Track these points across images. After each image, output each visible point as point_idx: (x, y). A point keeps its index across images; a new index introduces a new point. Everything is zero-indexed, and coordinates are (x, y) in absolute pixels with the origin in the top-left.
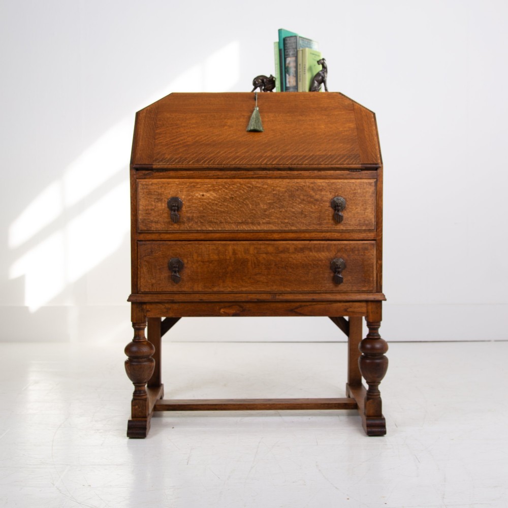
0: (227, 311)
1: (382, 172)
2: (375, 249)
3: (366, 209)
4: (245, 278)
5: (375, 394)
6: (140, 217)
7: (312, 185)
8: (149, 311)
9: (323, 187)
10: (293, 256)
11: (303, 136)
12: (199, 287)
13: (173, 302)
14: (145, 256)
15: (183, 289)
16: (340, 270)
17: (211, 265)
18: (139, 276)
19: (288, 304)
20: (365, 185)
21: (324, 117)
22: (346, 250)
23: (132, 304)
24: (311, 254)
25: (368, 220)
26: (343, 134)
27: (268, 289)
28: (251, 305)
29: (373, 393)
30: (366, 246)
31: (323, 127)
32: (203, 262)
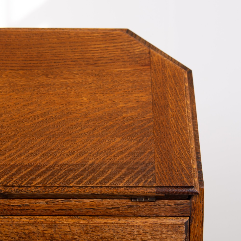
1: (202, 202)
7: (50, 231)
9: (73, 235)
11: (41, 119)
20: (164, 231)
21: (90, 80)
26: (124, 115)
31: (85, 99)
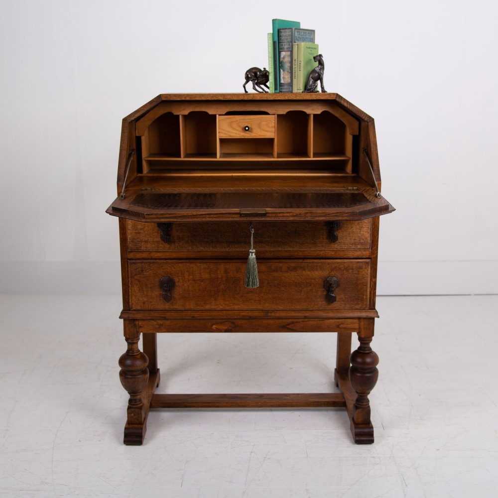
0: (219, 327)
2: (370, 267)
3: (362, 227)
4: (236, 296)
5: (364, 404)
6: (129, 237)
8: (142, 327)
10: (285, 275)
12: (191, 305)
13: (165, 319)
14: (136, 275)
15: (175, 307)
16: (333, 289)
17: (202, 283)
18: (130, 294)
19: (280, 321)
22: (340, 269)
23: (124, 320)
24: (304, 272)
25: (363, 239)
27: (260, 307)
28: (243, 321)
29: (363, 402)
30: (361, 264)
32: (194, 281)
